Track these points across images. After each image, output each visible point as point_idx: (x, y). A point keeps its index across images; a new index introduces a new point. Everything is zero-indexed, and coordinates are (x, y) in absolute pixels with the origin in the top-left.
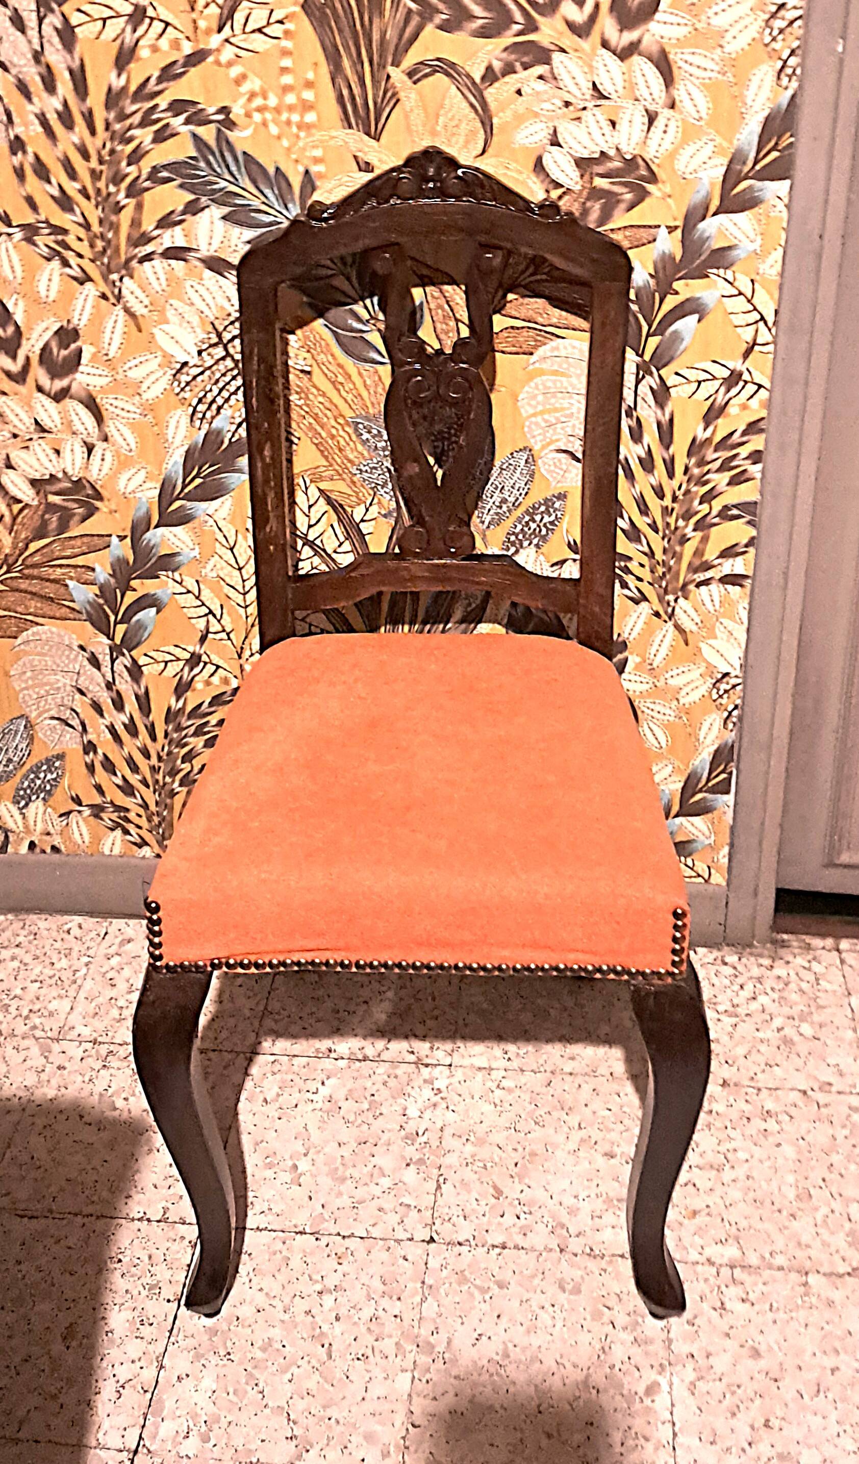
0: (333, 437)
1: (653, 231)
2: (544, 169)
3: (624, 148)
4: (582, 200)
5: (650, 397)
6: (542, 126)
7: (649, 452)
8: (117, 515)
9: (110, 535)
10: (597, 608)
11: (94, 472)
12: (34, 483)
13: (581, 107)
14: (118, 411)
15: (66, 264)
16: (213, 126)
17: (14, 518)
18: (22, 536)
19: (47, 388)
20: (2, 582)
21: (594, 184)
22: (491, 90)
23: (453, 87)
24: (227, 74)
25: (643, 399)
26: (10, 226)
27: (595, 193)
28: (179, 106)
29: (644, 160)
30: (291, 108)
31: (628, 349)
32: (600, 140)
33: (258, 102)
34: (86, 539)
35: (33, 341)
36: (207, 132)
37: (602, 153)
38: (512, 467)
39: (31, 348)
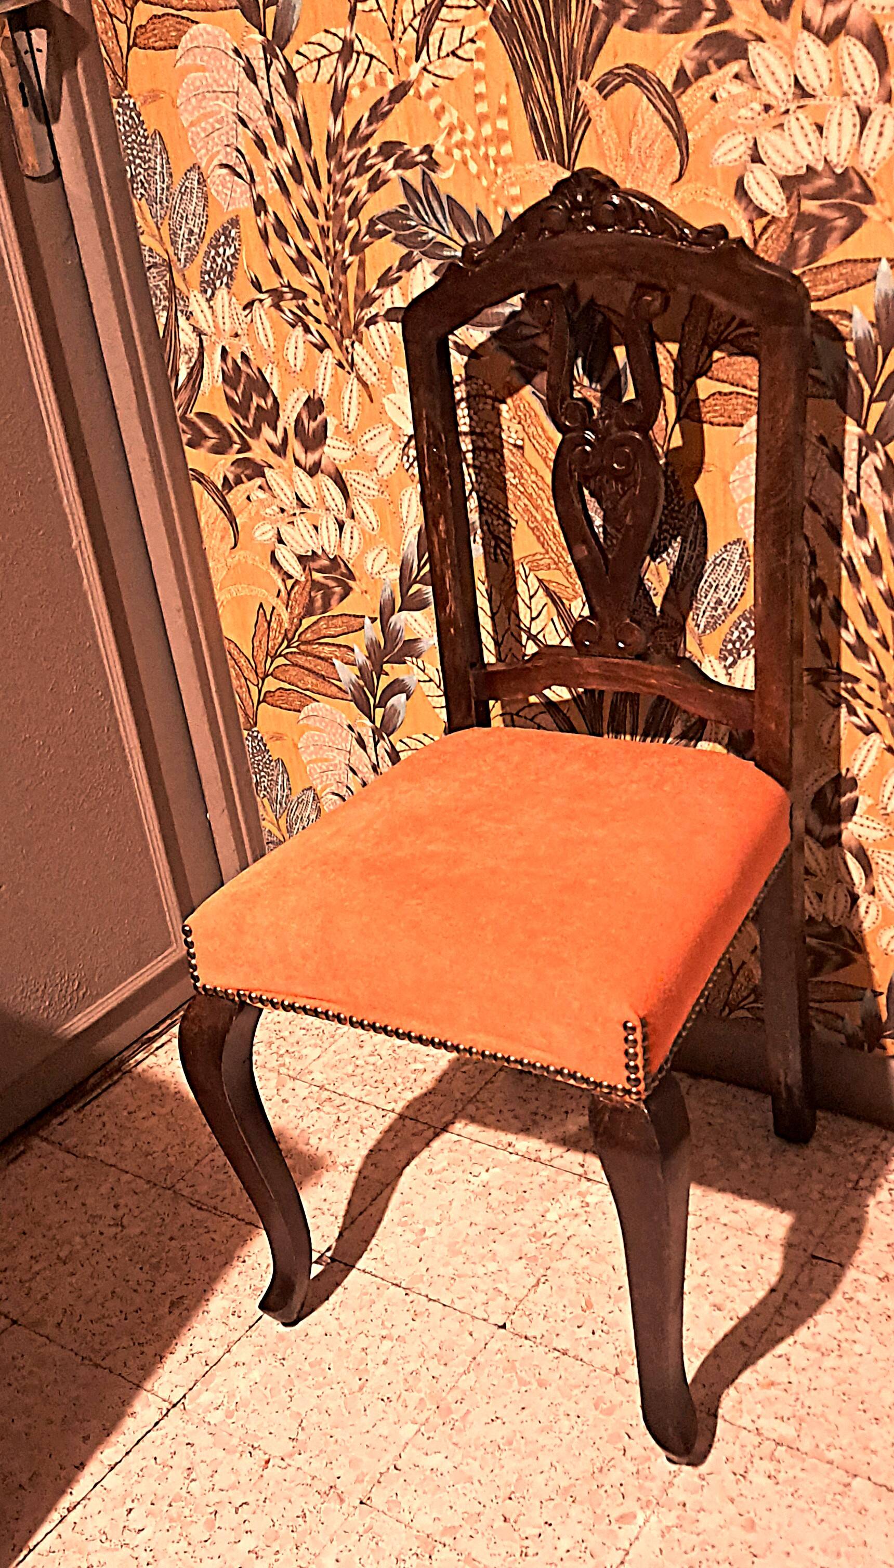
0: (547, 521)
1: (872, 266)
2: (746, 194)
3: (833, 159)
4: (790, 230)
5: (875, 480)
6: (741, 138)
7: (876, 549)
8: (368, 596)
9: (363, 617)
10: (773, 726)
11: (347, 550)
12: (301, 558)
13: (783, 109)
14: (360, 488)
15: (307, 330)
16: (418, 168)
17: (289, 594)
18: (297, 612)
19: (303, 462)
20: (285, 656)
21: (802, 209)
22: (684, 98)
23: (645, 98)
24: (427, 108)
25: (867, 482)
26: (261, 292)
27: (804, 221)
28: (387, 149)
29: (858, 174)
30: (487, 141)
31: (848, 419)
32: (806, 152)
33: (457, 136)
34: (345, 619)
35: (288, 412)
36: (414, 176)
37: (808, 167)
38: (726, 563)
39: (287, 419)
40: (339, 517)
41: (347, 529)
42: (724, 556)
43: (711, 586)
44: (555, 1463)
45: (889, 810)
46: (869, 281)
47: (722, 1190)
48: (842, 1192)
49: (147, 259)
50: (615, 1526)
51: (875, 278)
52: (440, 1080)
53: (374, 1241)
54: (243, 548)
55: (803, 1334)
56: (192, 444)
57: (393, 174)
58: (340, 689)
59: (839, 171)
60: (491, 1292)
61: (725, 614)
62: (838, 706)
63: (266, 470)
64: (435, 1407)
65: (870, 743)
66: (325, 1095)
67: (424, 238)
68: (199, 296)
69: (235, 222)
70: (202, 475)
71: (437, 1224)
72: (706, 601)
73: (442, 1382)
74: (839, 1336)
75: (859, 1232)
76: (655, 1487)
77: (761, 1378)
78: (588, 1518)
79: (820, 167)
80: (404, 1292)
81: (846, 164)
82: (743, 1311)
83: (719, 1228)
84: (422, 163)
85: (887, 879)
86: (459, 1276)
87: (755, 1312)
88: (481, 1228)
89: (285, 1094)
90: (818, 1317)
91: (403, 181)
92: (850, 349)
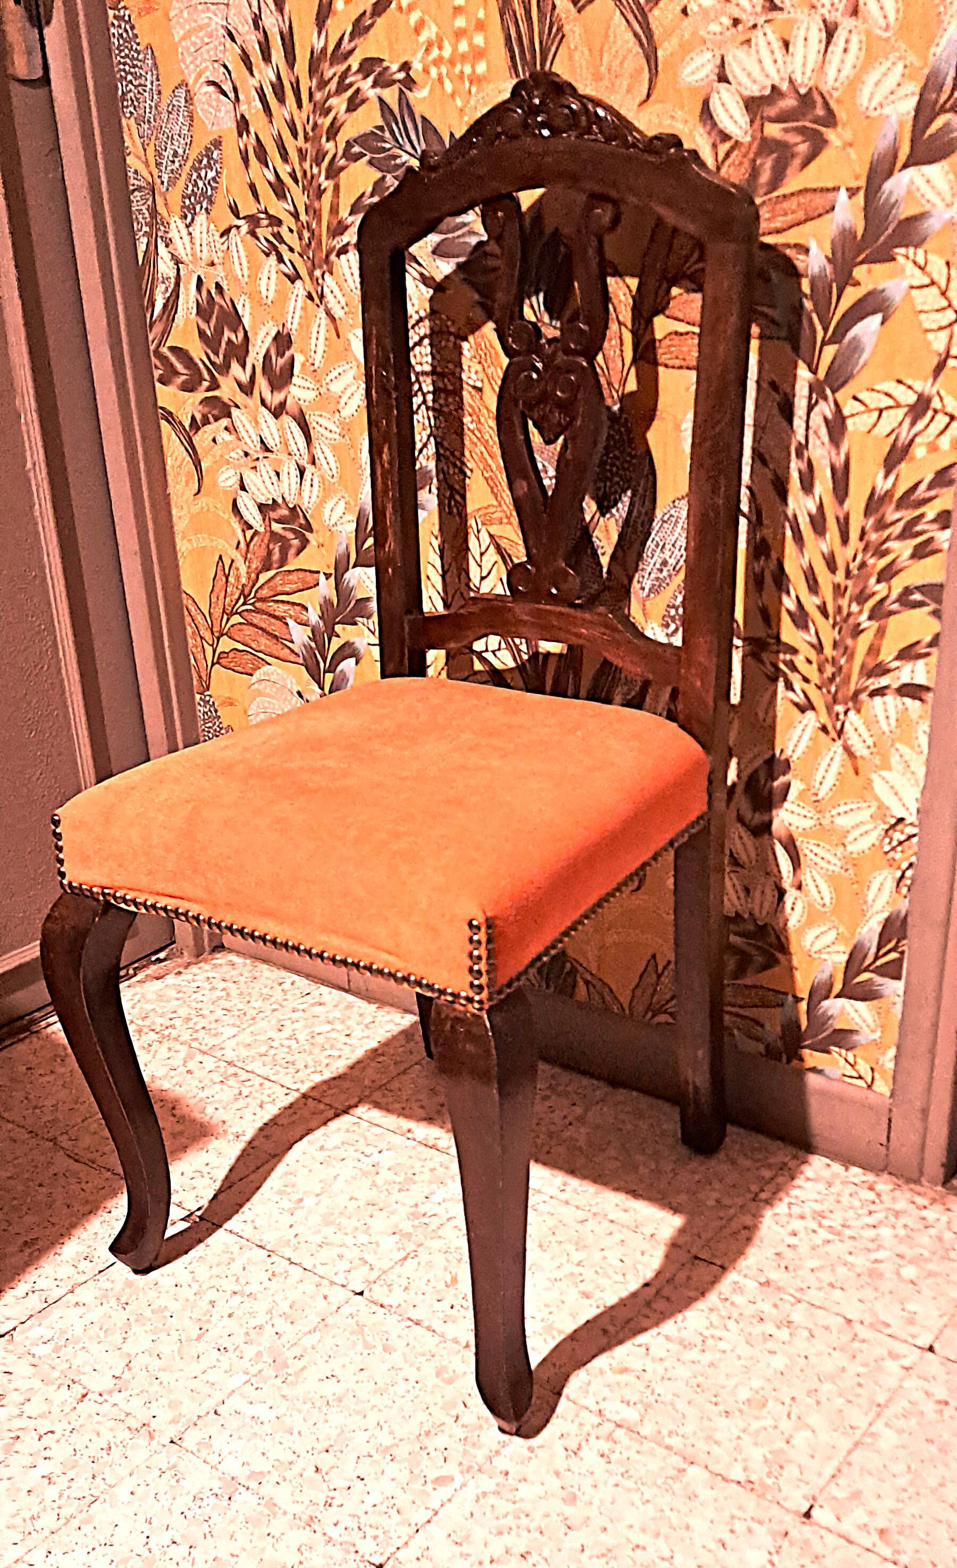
1: (831, 195)
2: (712, 117)
3: (798, 77)
4: (751, 155)
5: (823, 431)
6: (709, 55)
7: (821, 507)
8: (323, 550)
9: (318, 572)
10: (699, 683)
11: (306, 499)
12: (261, 507)
13: (751, 24)
14: (322, 431)
15: (280, 260)
16: (396, 87)
17: (248, 545)
18: (254, 566)
19: (268, 401)
20: (240, 614)
21: (765, 132)
22: (656, 12)
23: (618, 12)
24: (408, 21)
25: (815, 433)
26: (238, 218)
27: (766, 145)
28: (368, 65)
29: (821, 94)
30: (464, 57)
31: (801, 363)
32: (771, 69)
33: (435, 53)
34: (301, 575)
35: (257, 348)
36: (391, 95)
37: (774, 87)
38: (673, 519)
39: (256, 356)
40: (301, 462)
41: (307, 475)
42: (672, 512)
43: (657, 546)
44: (382, 1423)
45: (820, 797)
46: (827, 212)
47: (617, 1189)
48: (739, 1201)
49: (132, 181)
50: (429, 1487)
51: (833, 208)
52: (352, 1068)
53: (248, 1205)
54: (205, 495)
55: (668, 1327)
56: (164, 381)
57: (372, 93)
58: (292, 651)
59: (803, 91)
60: (356, 1262)
61: (670, 576)
62: (775, 680)
63: (233, 410)
64: (271, 1361)
65: (805, 722)
66: (232, 1070)
67: (398, 161)
68: (179, 222)
69: (217, 144)
70: (171, 414)
71: (317, 1195)
72: (652, 562)
73: (284, 1339)
74: (706, 1333)
75: (749, 1240)
76: (480, 1455)
77: (614, 1364)
78: (404, 1476)
79: (785, 86)
80: (267, 1253)
81: (811, 83)
82: (612, 1300)
83: (606, 1224)
84: (399, 81)
85: (814, 873)
86: (327, 1244)
87: (623, 1303)
88: (361, 1203)
89: (191, 1065)
90: (688, 1313)
91: (381, 100)
92: (805, 286)
